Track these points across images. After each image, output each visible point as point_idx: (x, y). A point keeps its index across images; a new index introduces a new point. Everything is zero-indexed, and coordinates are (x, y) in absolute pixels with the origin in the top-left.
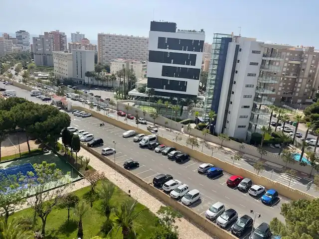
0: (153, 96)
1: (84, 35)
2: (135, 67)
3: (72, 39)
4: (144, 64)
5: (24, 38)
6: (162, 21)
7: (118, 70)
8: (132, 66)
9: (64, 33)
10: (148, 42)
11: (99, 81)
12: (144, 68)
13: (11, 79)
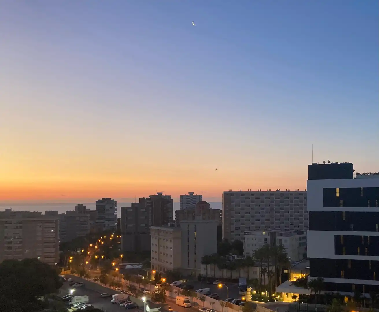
0: (322, 293)
1: (200, 197)
2: (286, 241)
3: (182, 204)
4: (301, 236)
5: (108, 210)
6: (327, 163)
7: (257, 248)
8: (281, 240)
9: (170, 197)
10: (305, 198)
11: (225, 271)
12: (302, 241)
13: (83, 277)
